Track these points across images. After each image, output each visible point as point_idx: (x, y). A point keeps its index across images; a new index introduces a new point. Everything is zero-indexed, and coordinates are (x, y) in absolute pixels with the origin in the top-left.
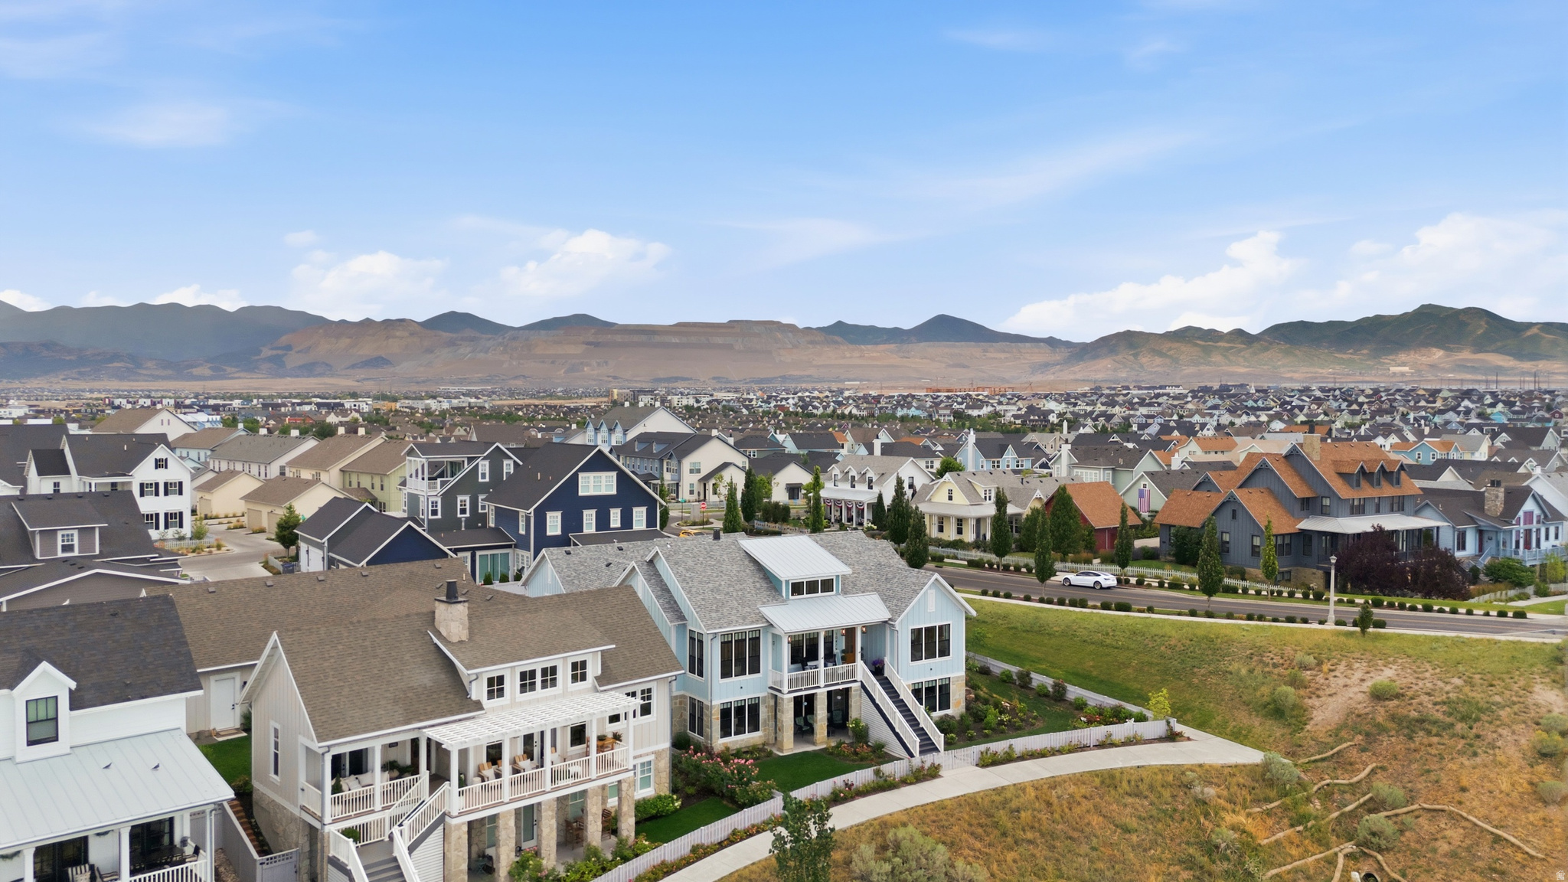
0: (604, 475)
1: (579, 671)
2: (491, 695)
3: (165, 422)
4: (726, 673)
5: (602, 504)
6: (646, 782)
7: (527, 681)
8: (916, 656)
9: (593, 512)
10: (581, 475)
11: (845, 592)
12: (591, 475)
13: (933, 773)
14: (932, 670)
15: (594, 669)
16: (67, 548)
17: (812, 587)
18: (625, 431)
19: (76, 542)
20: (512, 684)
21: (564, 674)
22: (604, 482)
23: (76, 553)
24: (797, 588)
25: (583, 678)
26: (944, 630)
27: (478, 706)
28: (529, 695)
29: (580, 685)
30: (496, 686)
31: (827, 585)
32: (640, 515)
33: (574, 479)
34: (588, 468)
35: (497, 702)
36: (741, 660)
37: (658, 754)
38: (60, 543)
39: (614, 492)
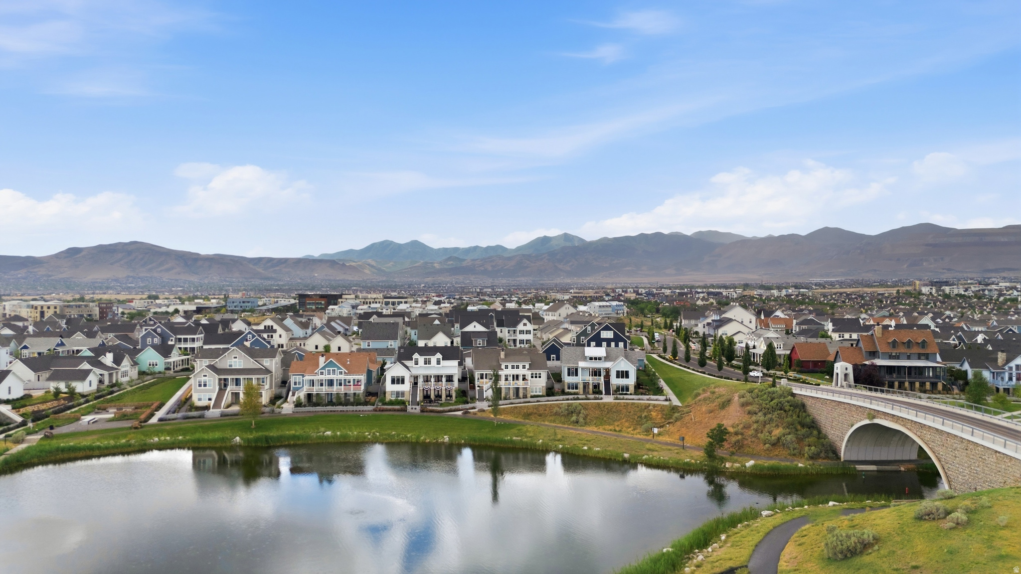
0: (609, 332)
1: (524, 367)
2: (505, 368)
3: (567, 308)
4: (569, 375)
5: (608, 341)
6: (540, 392)
7: (513, 367)
8: (618, 377)
9: (606, 343)
10: (601, 332)
11: (605, 361)
12: (605, 332)
13: (601, 399)
14: (622, 382)
15: (527, 366)
16: (480, 344)
17: (596, 359)
18: (720, 316)
19: (481, 343)
20: (510, 367)
21: (521, 367)
22: (609, 334)
23: (481, 345)
24: (591, 359)
25: (525, 368)
26: (627, 372)
27: (503, 369)
28: (513, 369)
29: (524, 369)
30: (507, 367)
31: (600, 359)
32: (621, 344)
33: (599, 332)
34: (604, 329)
35: (506, 369)
36: (573, 373)
37: (543, 386)
38: (478, 343)
39: (612, 337)
